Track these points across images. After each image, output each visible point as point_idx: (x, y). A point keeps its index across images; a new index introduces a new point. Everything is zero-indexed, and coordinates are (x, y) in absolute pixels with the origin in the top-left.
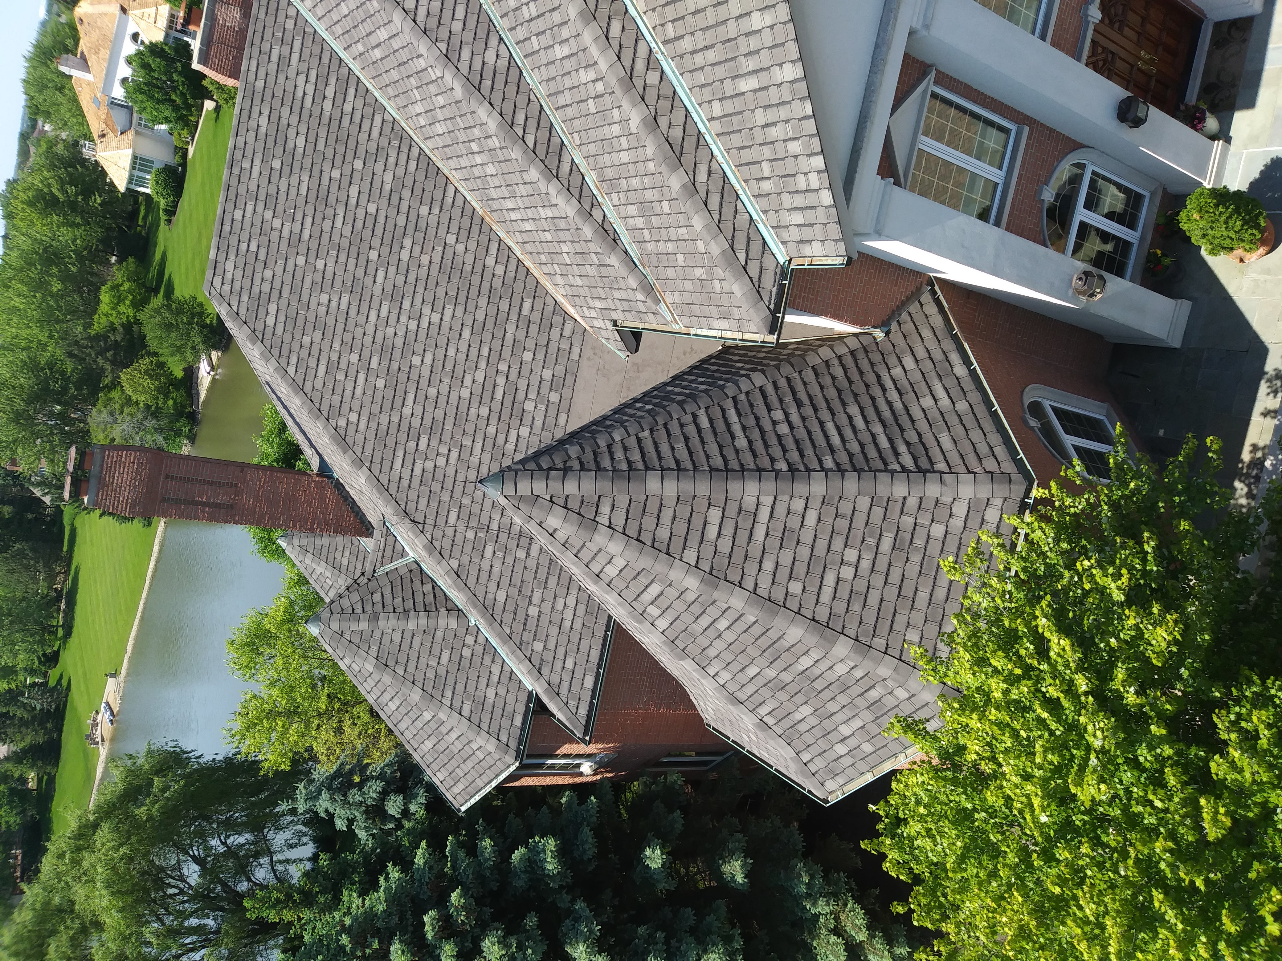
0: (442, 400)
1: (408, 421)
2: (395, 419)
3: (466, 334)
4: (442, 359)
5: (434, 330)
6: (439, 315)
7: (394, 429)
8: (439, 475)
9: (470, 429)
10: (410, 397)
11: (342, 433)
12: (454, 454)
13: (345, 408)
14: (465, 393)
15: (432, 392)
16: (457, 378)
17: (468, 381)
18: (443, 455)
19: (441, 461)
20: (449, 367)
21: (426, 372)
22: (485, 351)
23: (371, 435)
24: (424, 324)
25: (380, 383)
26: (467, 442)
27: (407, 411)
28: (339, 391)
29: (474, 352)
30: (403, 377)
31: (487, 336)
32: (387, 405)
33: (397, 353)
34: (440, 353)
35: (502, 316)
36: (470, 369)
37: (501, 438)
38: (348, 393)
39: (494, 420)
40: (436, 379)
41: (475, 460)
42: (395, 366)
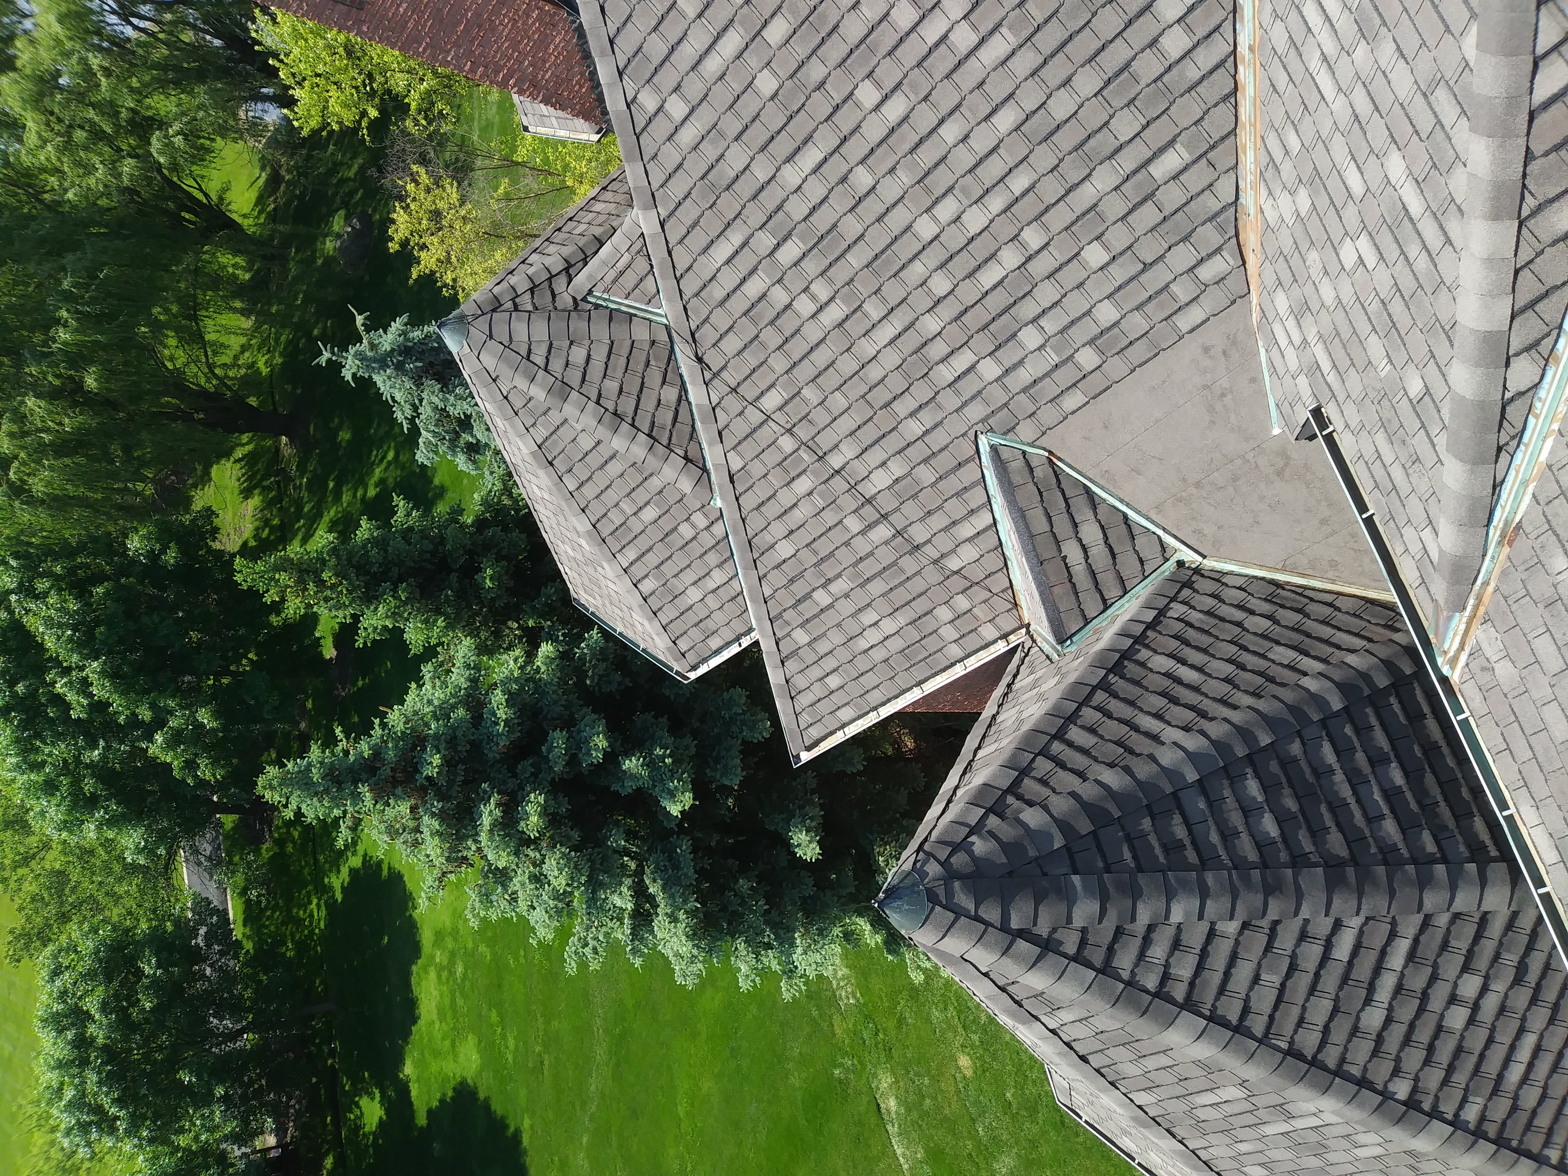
0: (872, 208)
1: (780, 195)
2: (761, 173)
3: (1006, 120)
4: (924, 130)
5: (942, 62)
6: (974, 39)
7: (745, 188)
8: (788, 324)
9: (893, 292)
10: (811, 157)
11: (640, 123)
12: (834, 313)
13: (668, 78)
14: (926, 228)
15: (863, 178)
16: (928, 191)
17: (947, 210)
18: (814, 298)
19: (804, 306)
20: (927, 156)
21: (874, 131)
22: (1019, 183)
23: (696, 166)
24: (932, 32)
25: (766, 84)
26: (874, 310)
27: (791, 176)
28: (672, 30)
29: (994, 168)
30: (820, 106)
31: (1044, 158)
32: (758, 134)
33: (835, 50)
34: (926, 118)
35: (1103, 143)
36: (965, 191)
37: (938, 349)
38: (688, 52)
39: (947, 311)
40: (884, 160)
41: (867, 348)
42: (816, 71)
